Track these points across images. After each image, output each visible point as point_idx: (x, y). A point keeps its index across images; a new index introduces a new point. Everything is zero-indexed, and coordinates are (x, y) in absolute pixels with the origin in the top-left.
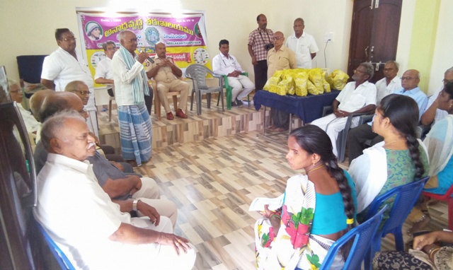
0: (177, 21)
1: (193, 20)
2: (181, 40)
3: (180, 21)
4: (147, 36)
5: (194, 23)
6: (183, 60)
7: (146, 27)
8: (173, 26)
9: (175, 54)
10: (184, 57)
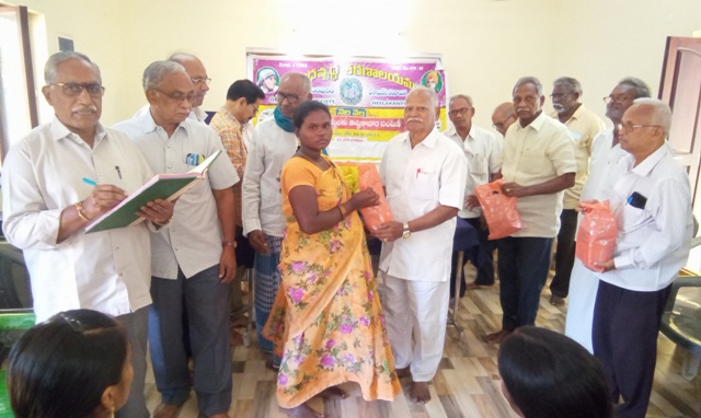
0: (394, 68)
1: (421, 68)
2: (397, 98)
3: (398, 68)
4: (342, 89)
5: (422, 72)
6: (396, 129)
7: (343, 76)
8: (387, 76)
9: (383, 120)
10: (399, 125)
